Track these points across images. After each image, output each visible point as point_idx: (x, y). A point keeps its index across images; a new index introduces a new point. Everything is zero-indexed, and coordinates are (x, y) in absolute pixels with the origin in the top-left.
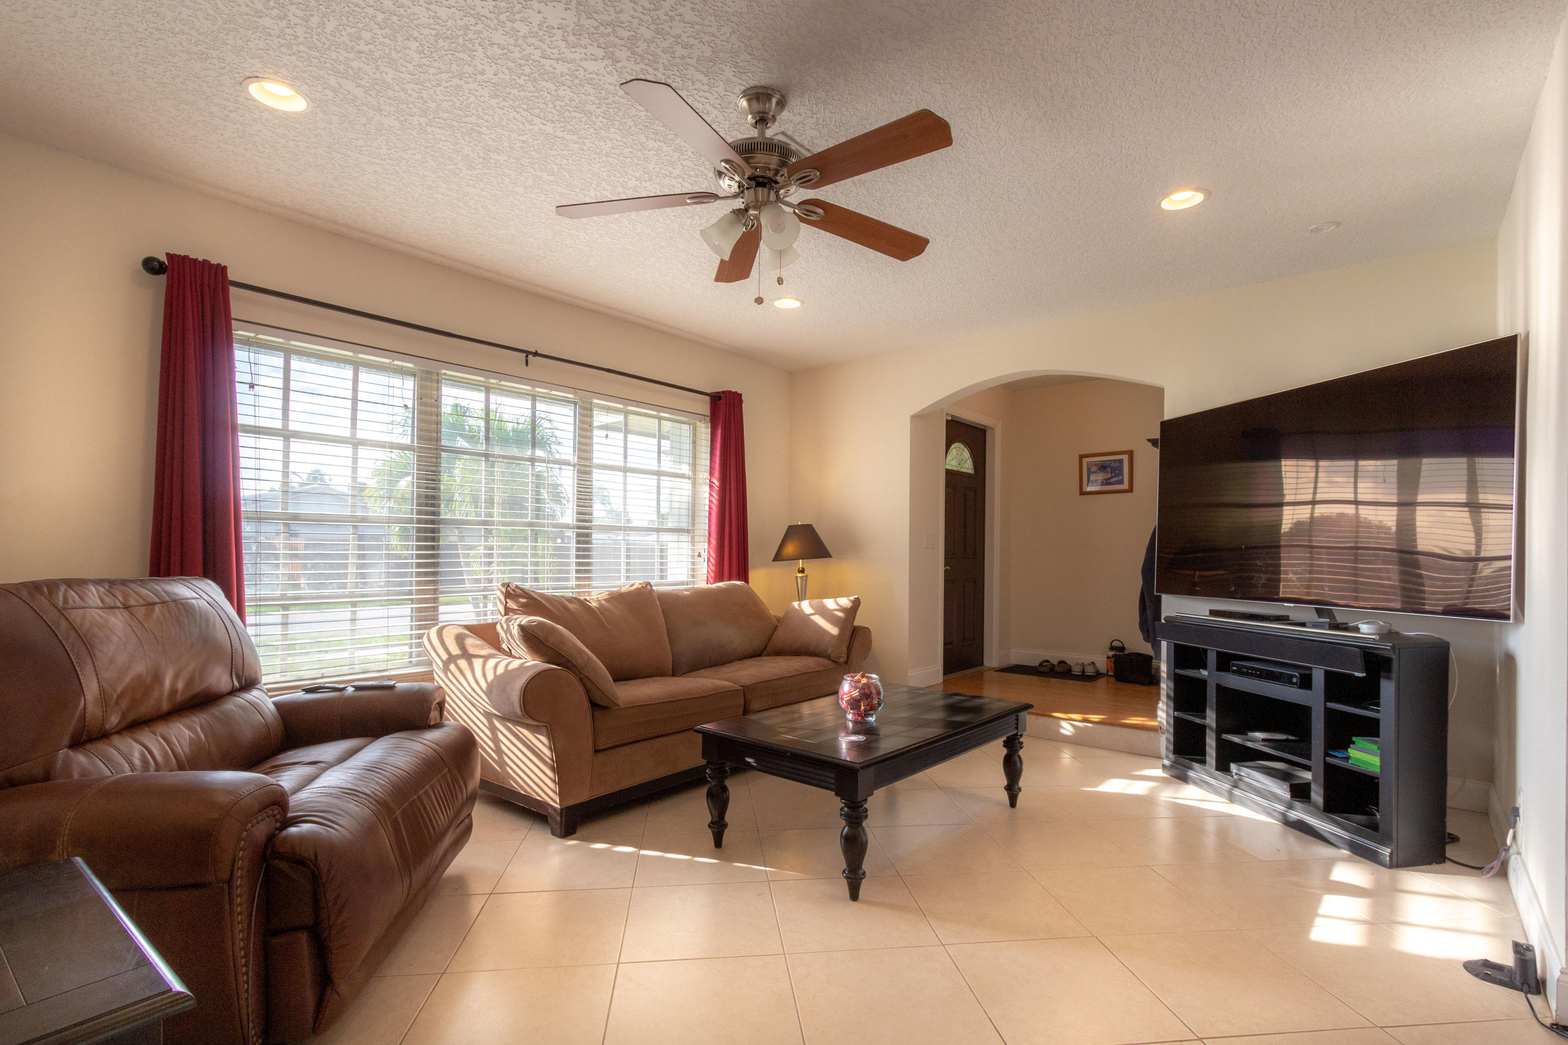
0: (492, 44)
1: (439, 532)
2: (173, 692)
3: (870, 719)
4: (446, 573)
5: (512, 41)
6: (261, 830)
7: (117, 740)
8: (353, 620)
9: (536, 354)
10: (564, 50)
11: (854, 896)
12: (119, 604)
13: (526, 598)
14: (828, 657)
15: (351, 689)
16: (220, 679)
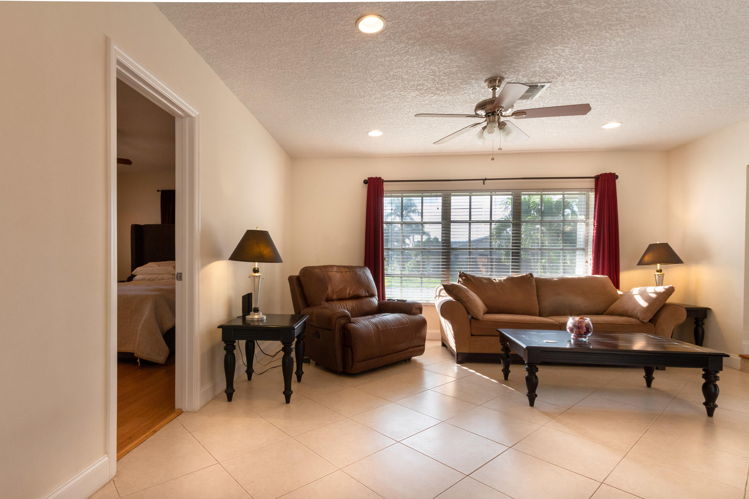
0: (406, 106)
1: (450, 253)
2: (349, 293)
3: (584, 339)
4: (453, 268)
5: (409, 103)
6: (343, 321)
7: (335, 302)
8: (422, 283)
9: (486, 179)
10: (423, 99)
11: (532, 404)
12: (340, 271)
13: (465, 277)
14: (638, 319)
15: (396, 300)
16: (363, 293)
